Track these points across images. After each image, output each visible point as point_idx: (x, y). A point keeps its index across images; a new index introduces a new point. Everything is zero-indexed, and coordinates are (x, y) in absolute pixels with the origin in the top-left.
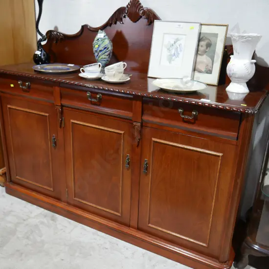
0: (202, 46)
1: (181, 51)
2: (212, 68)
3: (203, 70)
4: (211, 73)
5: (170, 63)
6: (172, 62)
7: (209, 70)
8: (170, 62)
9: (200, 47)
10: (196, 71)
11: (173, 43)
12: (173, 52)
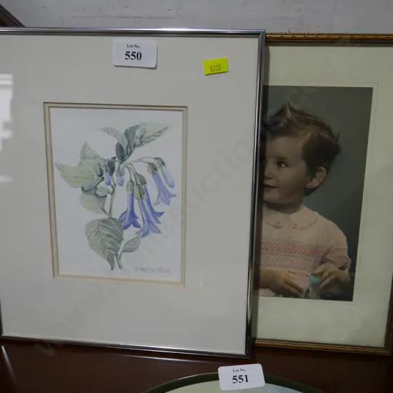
0: (280, 162)
1: (165, 196)
2: (353, 270)
3: (303, 284)
4: (348, 297)
5: (111, 261)
6: (125, 258)
7: (337, 281)
8: (112, 259)
9: (271, 168)
10: (261, 291)
11: (111, 153)
12: (120, 203)
